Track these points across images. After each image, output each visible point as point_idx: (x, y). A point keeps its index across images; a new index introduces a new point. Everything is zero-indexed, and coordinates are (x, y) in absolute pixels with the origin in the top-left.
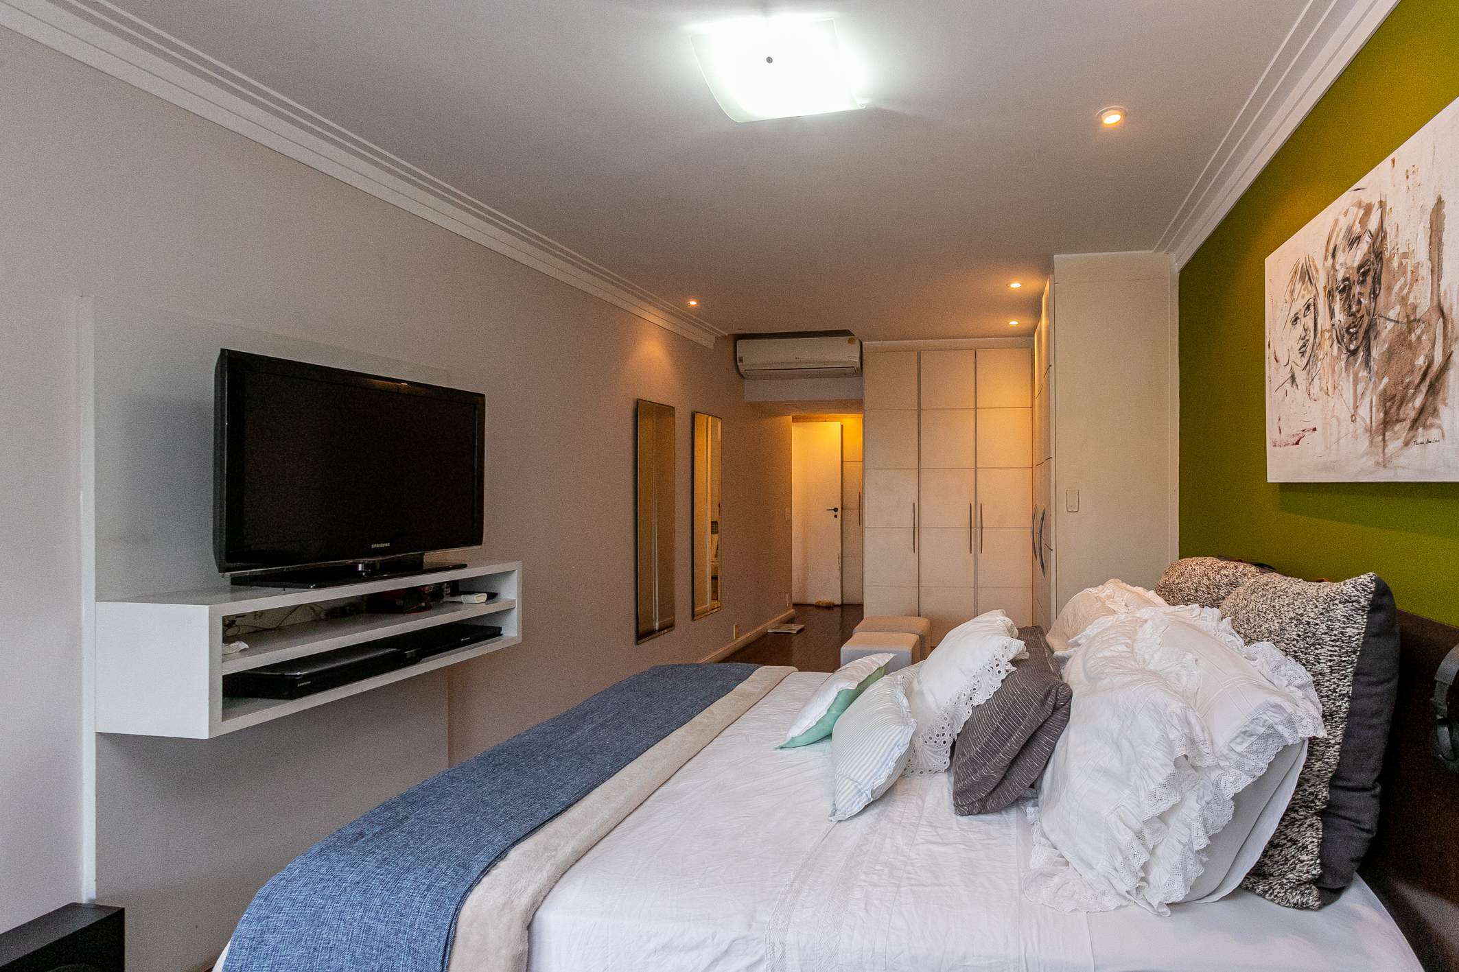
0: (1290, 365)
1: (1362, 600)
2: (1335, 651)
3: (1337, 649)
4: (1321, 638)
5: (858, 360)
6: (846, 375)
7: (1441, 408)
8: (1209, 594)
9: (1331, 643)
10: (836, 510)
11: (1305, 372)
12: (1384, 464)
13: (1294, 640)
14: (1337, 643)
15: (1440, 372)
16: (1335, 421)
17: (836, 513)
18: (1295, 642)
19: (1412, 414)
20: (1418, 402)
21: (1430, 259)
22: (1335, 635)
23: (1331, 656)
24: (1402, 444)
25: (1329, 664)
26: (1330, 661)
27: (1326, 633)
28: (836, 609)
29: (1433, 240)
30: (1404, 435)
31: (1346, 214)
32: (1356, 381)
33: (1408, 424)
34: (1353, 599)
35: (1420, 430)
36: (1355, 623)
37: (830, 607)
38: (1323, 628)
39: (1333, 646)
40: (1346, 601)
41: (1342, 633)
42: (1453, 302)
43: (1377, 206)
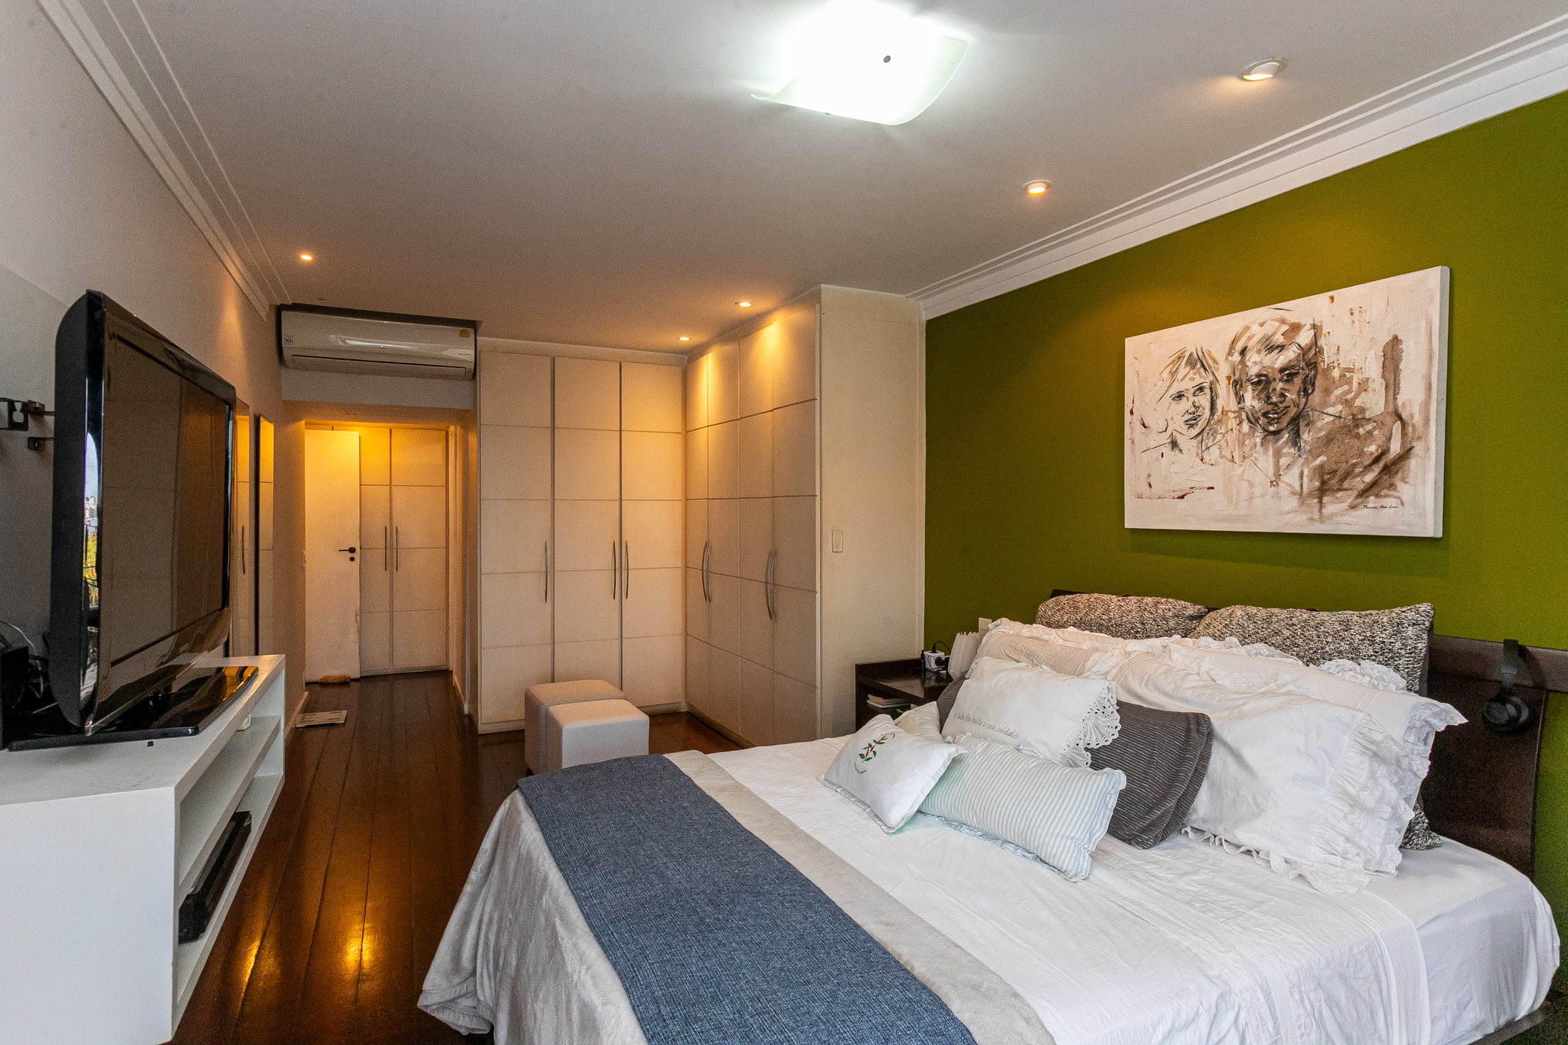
0: (1169, 432)
1: (1426, 623)
2: (1410, 661)
3: (1411, 659)
4: (1398, 653)
5: (474, 358)
6: (446, 377)
7: (1400, 485)
8: (1158, 626)
9: (1407, 655)
10: (352, 550)
11: (1194, 442)
12: (1322, 519)
13: (1372, 656)
14: (1412, 655)
15: (1399, 458)
16: (1245, 485)
17: (352, 555)
18: (1374, 657)
19: (1362, 486)
20: (1369, 478)
21: (1383, 377)
22: (1410, 650)
23: (1407, 665)
24: (1347, 507)
25: (1406, 670)
26: (1407, 668)
27: (1401, 649)
28: (352, 684)
29: (1387, 364)
30: (1350, 500)
31: (1262, 325)
32: (1278, 455)
33: (1356, 493)
34: (1419, 622)
35: (1372, 498)
36: (1422, 639)
37: (344, 683)
38: (1398, 645)
39: (1408, 657)
40: (1414, 624)
41: (1415, 648)
42: (1414, 412)
43: (1308, 327)
